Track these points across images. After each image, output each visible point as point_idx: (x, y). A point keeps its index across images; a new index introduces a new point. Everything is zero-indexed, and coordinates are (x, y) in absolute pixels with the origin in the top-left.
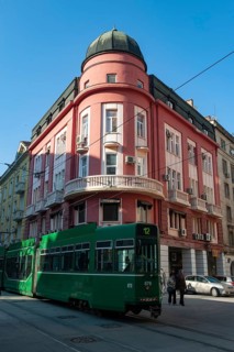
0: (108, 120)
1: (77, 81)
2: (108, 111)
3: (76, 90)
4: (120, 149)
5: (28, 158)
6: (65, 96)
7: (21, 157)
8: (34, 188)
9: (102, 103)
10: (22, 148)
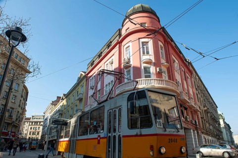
0: (143, 48)
1: (120, 30)
2: (143, 43)
3: (120, 35)
4: (152, 64)
5: (85, 80)
6: (111, 40)
7: (80, 80)
8: (89, 95)
9: (139, 39)
10: (81, 75)
